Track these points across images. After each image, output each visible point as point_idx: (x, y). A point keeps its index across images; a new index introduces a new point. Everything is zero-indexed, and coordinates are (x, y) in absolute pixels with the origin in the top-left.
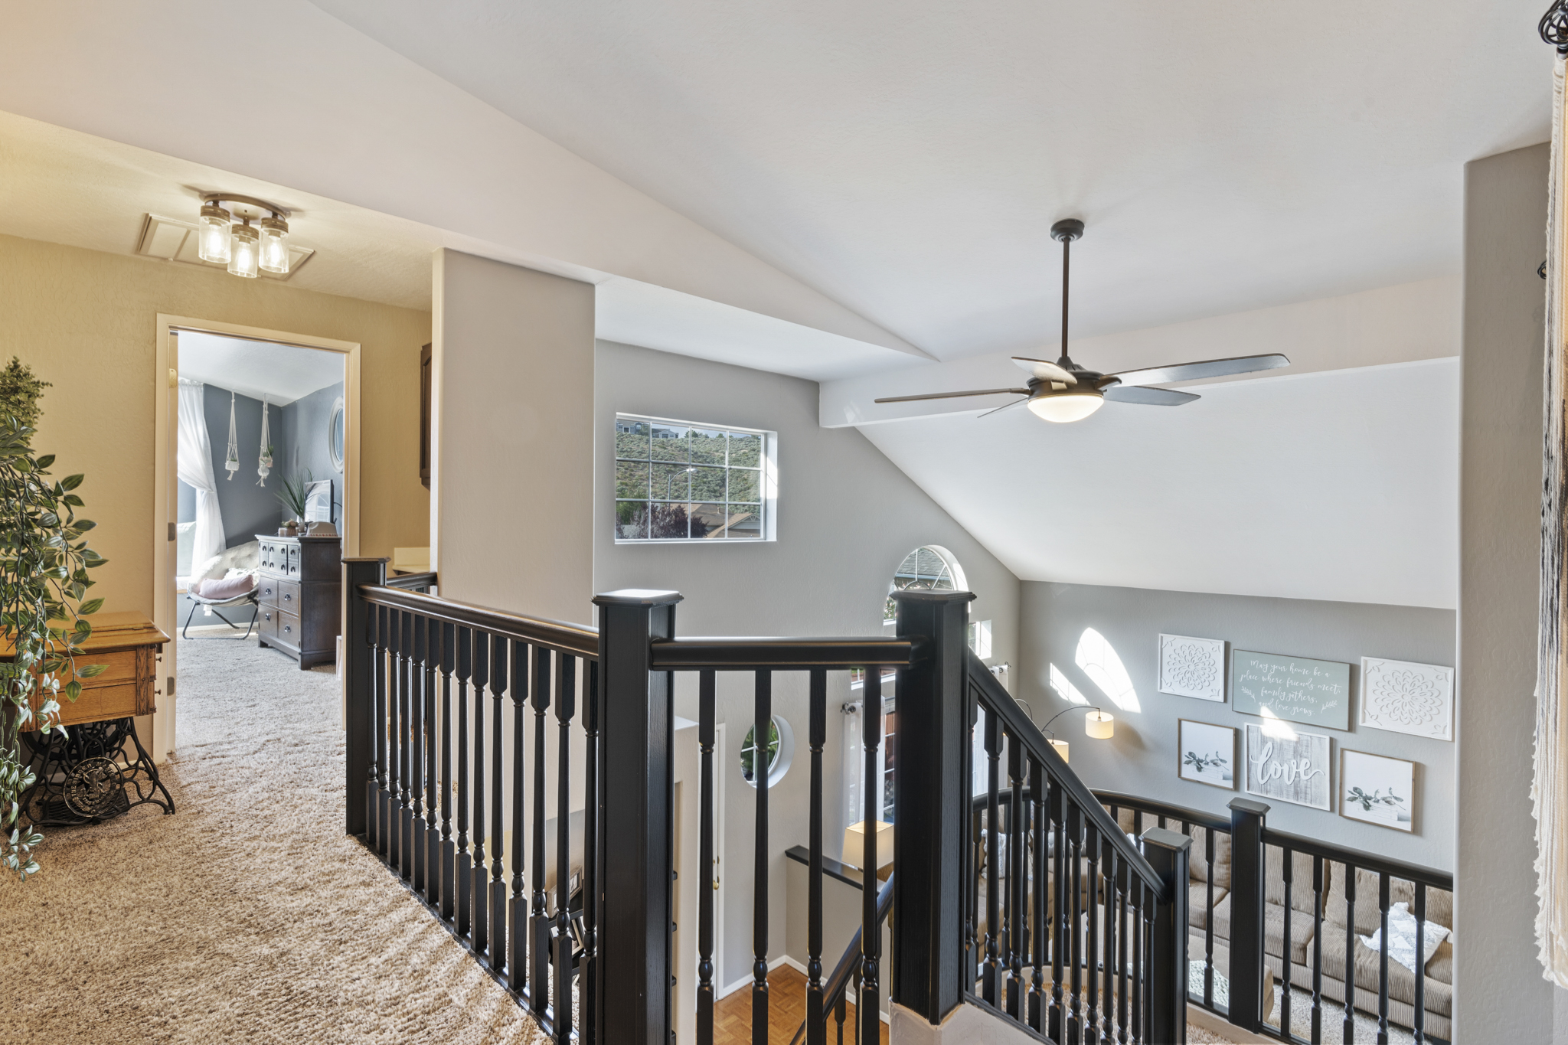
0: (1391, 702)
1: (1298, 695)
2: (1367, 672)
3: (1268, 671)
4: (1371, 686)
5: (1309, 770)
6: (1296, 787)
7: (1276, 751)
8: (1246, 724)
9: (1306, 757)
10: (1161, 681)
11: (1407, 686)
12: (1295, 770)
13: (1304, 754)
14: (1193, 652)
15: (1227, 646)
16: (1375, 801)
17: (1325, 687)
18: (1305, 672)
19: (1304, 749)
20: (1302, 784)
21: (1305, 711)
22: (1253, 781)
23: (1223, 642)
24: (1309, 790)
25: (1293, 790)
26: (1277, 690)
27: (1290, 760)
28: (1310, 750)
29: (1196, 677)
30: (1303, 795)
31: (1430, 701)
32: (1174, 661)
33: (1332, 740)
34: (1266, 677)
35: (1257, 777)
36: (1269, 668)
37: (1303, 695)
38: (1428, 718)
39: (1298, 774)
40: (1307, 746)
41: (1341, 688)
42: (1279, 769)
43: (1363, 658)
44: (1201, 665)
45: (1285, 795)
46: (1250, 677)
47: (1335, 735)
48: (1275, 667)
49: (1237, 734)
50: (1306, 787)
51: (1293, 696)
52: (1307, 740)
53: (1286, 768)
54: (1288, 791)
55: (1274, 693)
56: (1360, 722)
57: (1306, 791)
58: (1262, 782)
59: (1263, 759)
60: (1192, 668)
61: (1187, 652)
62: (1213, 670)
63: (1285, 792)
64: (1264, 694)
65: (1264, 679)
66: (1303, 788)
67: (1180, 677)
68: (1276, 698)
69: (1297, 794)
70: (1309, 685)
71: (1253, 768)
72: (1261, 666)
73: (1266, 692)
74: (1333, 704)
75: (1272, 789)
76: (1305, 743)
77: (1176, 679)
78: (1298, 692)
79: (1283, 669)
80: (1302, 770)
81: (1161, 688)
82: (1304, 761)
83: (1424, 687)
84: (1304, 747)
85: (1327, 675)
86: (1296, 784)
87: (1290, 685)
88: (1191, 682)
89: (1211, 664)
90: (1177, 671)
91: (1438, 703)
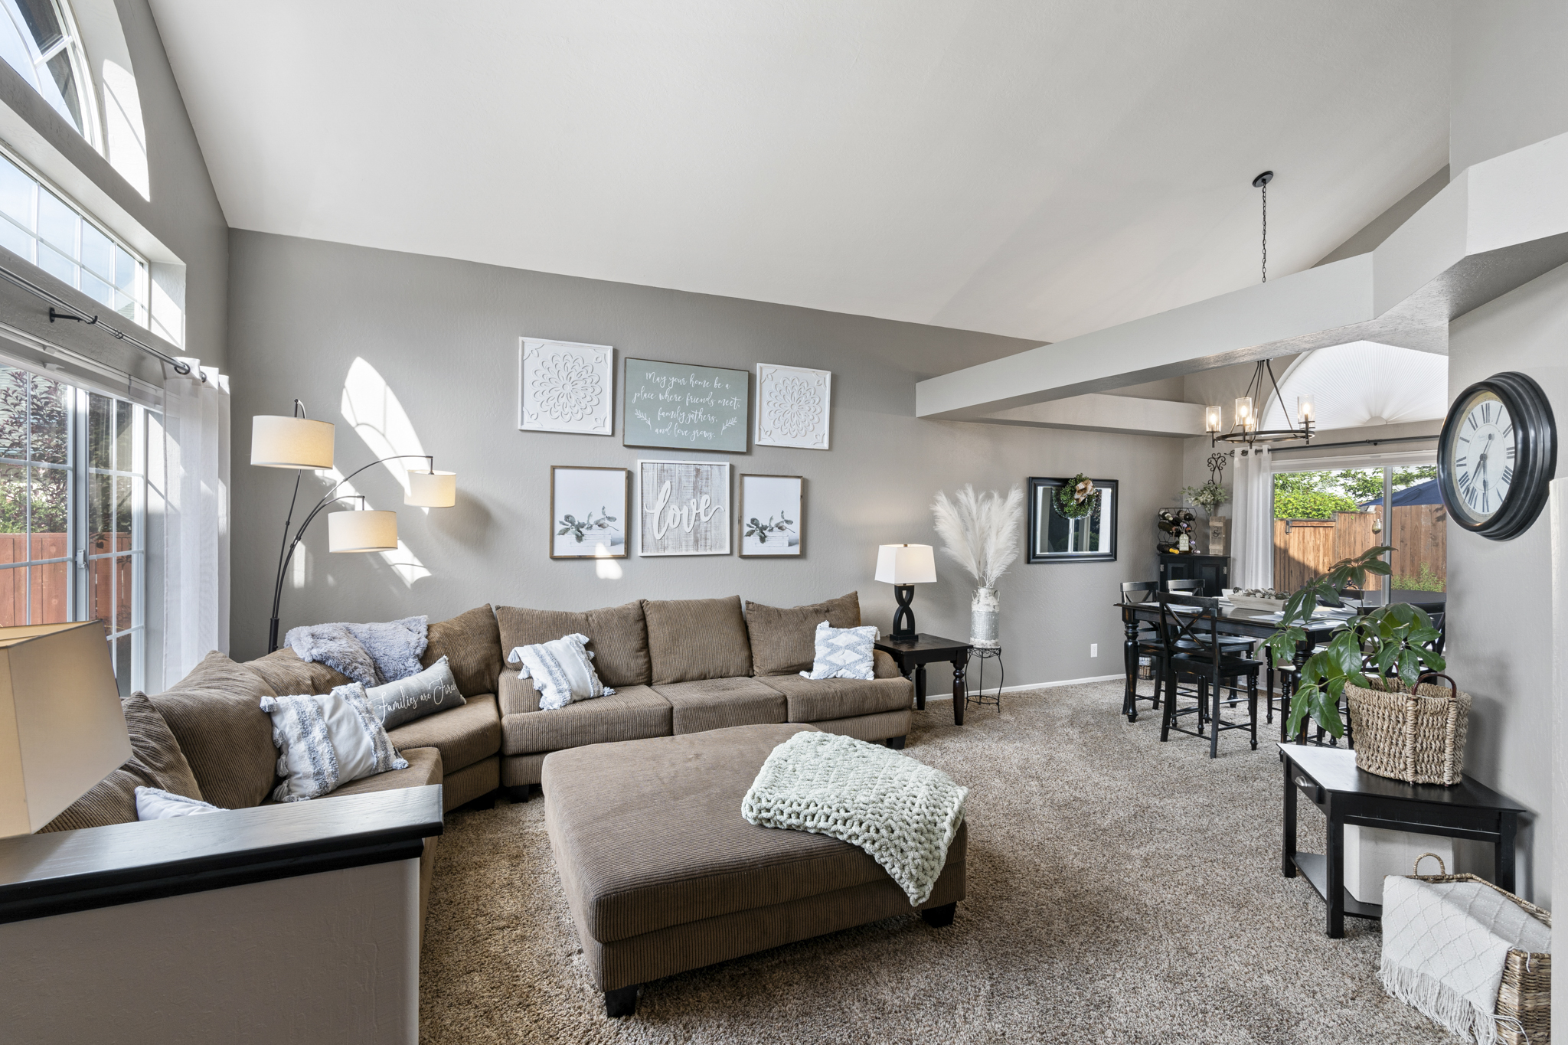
0: (782, 414)
1: (698, 415)
2: (762, 381)
3: (666, 387)
4: (766, 397)
5: (709, 509)
6: (695, 533)
7: (674, 491)
8: (639, 462)
9: (706, 494)
10: (522, 412)
11: (796, 395)
12: (695, 512)
13: (705, 489)
14: (569, 365)
15: (615, 354)
16: (769, 531)
17: (725, 402)
18: (706, 384)
19: (704, 484)
20: (702, 528)
21: (706, 434)
22: (648, 539)
23: (612, 347)
24: (709, 533)
25: (692, 538)
26: (675, 411)
27: (689, 500)
28: (710, 484)
29: (573, 402)
30: (703, 541)
31: (813, 409)
32: (541, 380)
33: (732, 468)
34: (664, 394)
35: (654, 533)
36: (668, 381)
37: (703, 415)
38: (811, 427)
39: (698, 515)
40: (707, 479)
41: (738, 402)
42: (678, 514)
43: (759, 365)
44: (581, 384)
45: (684, 548)
46: (645, 395)
47: (737, 460)
48: (673, 380)
49: (630, 477)
50: (706, 531)
51: (692, 416)
52: (707, 471)
53: (685, 510)
54: (687, 541)
55: (673, 415)
56: (756, 442)
57: (706, 535)
58: (659, 537)
59: (660, 505)
60: (568, 388)
61: (561, 366)
62: (598, 390)
63: (684, 544)
64: (661, 416)
65: (661, 397)
66: (703, 533)
67: (551, 403)
68: (675, 421)
69: (696, 541)
70: (710, 400)
71: (648, 521)
72: (658, 379)
73: (663, 414)
74: (732, 422)
75: (670, 543)
76: (704, 476)
77: (546, 407)
78: (698, 411)
79: (682, 382)
80: (702, 511)
81: (522, 423)
82: (705, 497)
83: (808, 395)
84: (704, 481)
85: (727, 386)
86: (696, 530)
87: (690, 402)
88: (566, 410)
89: (594, 381)
90: (546, 395)
91: (819, 410)
